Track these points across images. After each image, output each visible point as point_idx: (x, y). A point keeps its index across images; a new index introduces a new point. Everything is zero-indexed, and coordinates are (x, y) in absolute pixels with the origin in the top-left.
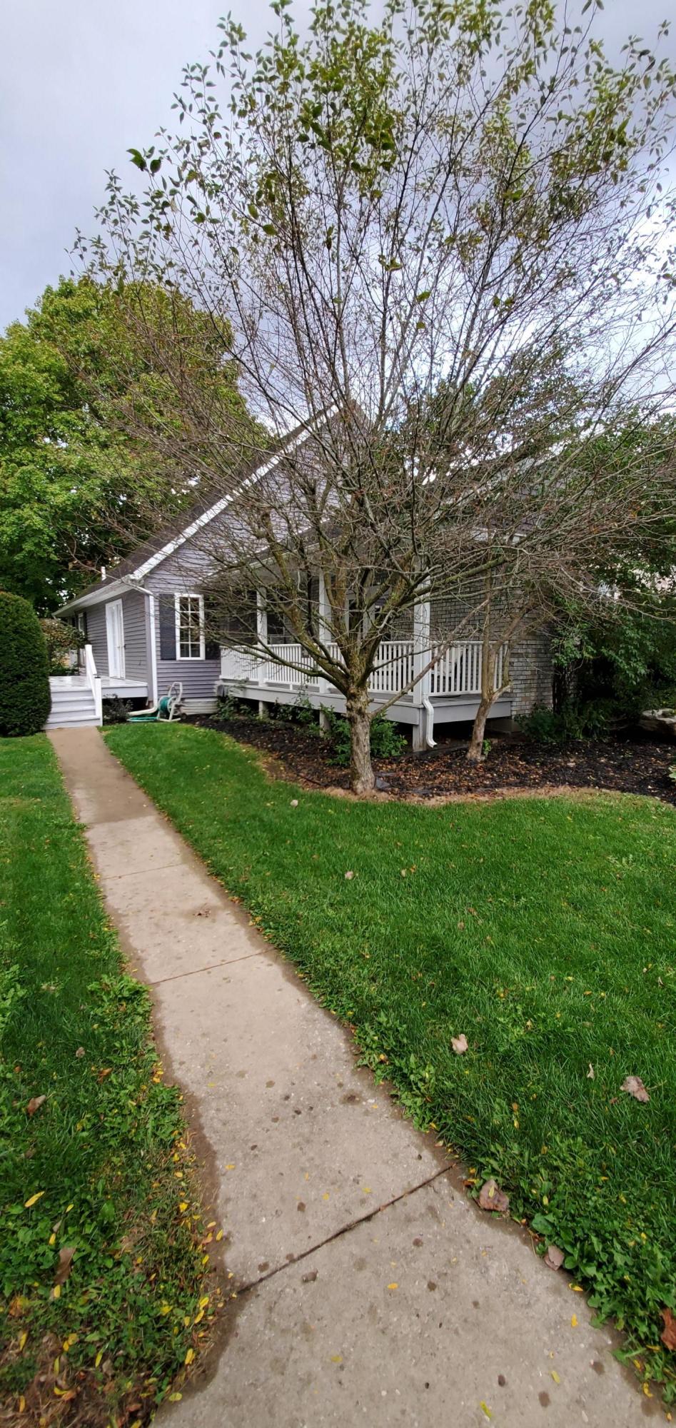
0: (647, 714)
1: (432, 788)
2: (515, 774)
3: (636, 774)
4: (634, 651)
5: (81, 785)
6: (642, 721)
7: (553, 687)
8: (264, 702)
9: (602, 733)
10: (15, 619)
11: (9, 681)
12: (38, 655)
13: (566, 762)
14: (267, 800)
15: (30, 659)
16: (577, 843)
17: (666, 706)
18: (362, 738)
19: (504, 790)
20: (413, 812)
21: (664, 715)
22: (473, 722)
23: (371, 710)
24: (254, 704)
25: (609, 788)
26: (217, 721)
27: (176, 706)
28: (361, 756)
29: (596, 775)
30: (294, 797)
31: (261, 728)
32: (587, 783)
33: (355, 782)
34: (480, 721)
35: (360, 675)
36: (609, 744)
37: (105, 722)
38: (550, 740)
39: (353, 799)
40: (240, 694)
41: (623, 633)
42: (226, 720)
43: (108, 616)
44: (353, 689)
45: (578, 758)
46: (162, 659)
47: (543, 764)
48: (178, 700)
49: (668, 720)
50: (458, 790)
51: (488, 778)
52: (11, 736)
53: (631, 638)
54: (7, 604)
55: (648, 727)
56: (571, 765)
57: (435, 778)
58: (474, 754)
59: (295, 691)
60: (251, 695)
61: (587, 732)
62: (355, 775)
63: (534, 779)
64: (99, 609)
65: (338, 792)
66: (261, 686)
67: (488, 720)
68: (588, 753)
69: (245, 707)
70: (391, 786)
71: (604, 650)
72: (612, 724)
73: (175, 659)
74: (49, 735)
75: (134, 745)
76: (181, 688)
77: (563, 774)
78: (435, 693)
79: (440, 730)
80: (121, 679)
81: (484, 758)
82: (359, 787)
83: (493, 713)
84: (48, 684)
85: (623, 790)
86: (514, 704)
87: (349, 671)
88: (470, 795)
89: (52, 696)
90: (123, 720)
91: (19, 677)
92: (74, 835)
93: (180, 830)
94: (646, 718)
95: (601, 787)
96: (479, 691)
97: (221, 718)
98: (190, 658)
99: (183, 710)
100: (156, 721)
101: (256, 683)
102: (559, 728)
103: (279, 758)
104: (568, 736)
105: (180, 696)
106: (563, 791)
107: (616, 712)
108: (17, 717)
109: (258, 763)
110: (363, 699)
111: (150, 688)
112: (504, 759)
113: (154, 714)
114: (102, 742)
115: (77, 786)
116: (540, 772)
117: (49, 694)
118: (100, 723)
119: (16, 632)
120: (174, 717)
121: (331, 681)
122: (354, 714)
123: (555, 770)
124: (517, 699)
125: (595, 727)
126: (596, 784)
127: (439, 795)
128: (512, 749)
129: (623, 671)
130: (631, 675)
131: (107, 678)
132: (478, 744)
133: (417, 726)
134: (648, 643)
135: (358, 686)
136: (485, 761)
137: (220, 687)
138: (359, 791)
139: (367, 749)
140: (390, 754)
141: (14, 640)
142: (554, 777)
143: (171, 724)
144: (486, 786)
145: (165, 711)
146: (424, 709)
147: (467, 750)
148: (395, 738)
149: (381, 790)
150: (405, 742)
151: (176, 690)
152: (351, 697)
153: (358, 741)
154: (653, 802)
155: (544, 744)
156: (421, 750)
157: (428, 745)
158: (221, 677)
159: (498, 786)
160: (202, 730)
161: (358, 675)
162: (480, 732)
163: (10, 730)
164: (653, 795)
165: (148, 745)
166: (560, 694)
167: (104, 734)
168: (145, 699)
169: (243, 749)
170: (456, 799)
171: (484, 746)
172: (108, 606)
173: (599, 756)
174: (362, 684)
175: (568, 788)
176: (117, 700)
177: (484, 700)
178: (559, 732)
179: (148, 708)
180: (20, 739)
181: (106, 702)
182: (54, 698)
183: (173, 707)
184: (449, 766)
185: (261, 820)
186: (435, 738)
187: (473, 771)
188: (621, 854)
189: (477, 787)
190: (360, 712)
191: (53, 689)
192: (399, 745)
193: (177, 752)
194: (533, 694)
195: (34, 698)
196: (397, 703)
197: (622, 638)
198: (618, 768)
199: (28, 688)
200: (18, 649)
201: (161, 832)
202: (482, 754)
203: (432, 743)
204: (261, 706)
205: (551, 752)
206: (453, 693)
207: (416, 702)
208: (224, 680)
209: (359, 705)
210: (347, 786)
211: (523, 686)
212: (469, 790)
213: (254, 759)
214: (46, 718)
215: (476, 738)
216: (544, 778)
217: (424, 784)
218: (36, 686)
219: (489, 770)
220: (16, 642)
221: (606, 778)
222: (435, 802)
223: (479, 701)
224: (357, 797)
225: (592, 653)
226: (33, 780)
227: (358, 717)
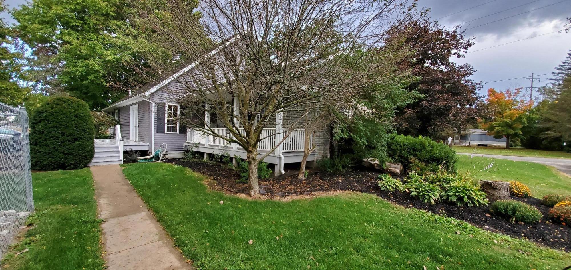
0: (365, 160)
1: (285, 193)
2: (320, 185)
3: (365, 184)
4: (363, 135)
5: (105, 196)
6: (364, 163)
7: (330, 149)
8: (207, 153)
9: (349, 167)
10: (76, 110)
11: (69, 141)
12: (88, 129)
13: (338, 180)
14: (208, 201)
15: (84, 131)
16: (351, 218)
17: (371, 157)
18: (254, 171)
19: (316, 193)
20: (278, 205)
21: (371, 160)
22: (300, 163)
23: (258, 158)
24: (202, 154)
25: (357, 191)
26: (184, 162)
27: (163, 154)
28: (253, 179)
29: (350, 185)
30: (222, 199)
31: (205, 165)
32: (347, 189)
33: (250, 191)
34: (304, 163)
35: (254, 142)
36: (352, 172)
37: (124, 162)
38: (330, 170)
39: (250, 199)
40: (196, 150)
41: (359, 128)
42: (188, 161)
43: (131, 112)
44: (250, 148)
45: (342, 178)
46: (157, 133)
47: (329, 181)
48: (165, 151)
49: (373, 162)
50: (296, 193)
51: (308, 187)
52: (68, 169)
53: (362, 130)
54: (72, 103)
55: (366, 165)
56: (340, 181)
57: (286, 188)
58: (301, 177)
59: (222, 149)
60: (201, 150)
61: (343, 167)
62: (250, 188)
63: (327, 187)
64: (127, 109)
65: (243, 196)
66: (205, 146)
67: (307, 162)
68: (345, 176)
69: (198, 155)
70: (267, 192)
71: (352, 135)
72: (352, 163)
73: (164, 133)
74: (91, 169)
75: (139, 174)
76: (166, 146)
77: (338, 185)
78: (284, 151)
79: (287, 166)
80: (136, 141)
81: (305, 179)
82: (252, 193)
83: (309, 159)
84: (93, 143)
85: (362, 192)
86: (315, 155)
87: (249, 140)
88: (302, 196)
89: (95, 149)
90: (134, 161)
91: (76, 139)
92: (94, 227)
93: (159, 219)
94: (365, 161)
95: (353, 190)
96: (304, 150)
97: (186, 160)
98: (172, 133)
99: (167, 156)
100: (152, 161)
101: (204, 145)
102: (333, 165)
103: (214, 179)
104: (337, 168)
105: (165, 150)
106: (339, 192)
107: (353, 159)
108: (72, 159)
109: (203, 182)
110: (255, 153)
111: (150, 146)
112: (313, 179)
113: (152, 158)
114: (121, 172)
115: (103, 196)
116: (329, 184)
117: (93, 148)
118: (122, 163)
119: (76, 116)
120: (162, 160)
121: (240, 145)
122: (251, 160)
123: (334, 183)
124: (316, 153)
125: (346, 165)
126: (351, 189)
127: (288, 196)
128: (315, 174)
129: (359, 143)
130: (362, 145)
131: (128, 141)
132: (303, 173)
133: (277, 164)
134: (368, 132)
135: (253, 147)
136: (306, 180)
137: (186, 146)
138: (252, 195)
139: (256, 176)
140: (265, 177)
141: (74, 120)
142: (334, 186)
143: (160, 163)
144: (308, 191)
145: (157, 157)
146: (280, 157)
147: (298, 175)
148: (267, 170)
149: (262, 194)
150: (271, 172)
151: (163, 147)
152: (249, 152)
153: (252, 172)
154: (374, 196)
155: (328, 172)
156: (278, 175)
157: (281, 173)
158: (187, 141)
159: (313, 191)
160: (176, 166)
161: (253, 142)
162: (304, 167)
163: (67, 166)
164: (373, 193)
165: (146, 174)
166: (332, 151)
167: (123, 168)
168: (148, 151)
169: (196, 175)
170: (296, 197)
171: (305, 173)
172: (131, 107)
173: (350, 177)
174: (255, 146)
175: (341, 191)
176: (132, 151)
177: (305, 154)
178: (333, 167)
179: (149, 155)
180: (73, 171)
181: (125, 152)
182: (96, 150)
183: (162, 155)
184: (291, 182)
185: (205, 213)
186: (284, 170)
187: (301, 184)
188: (369, 222)
189: (304, 192)
190: (253, 159)
191: (95, 145)
192: (269, 173)
193: (162, 177)
194: (322, 151)
195: (84, 150)
196: (270, 154)
197: (358, 130)
198: (358, 182)
199: (80, 145)
200: (76, 125)
201: (149, 222)
202: (305, 176)
203: (283, 172)
204: (205, 155)
205: (331, 175)
206: (291, 150)
207: (277, 154)
208: (188, 143)
209: (253, 156)
210: (247, 193)
211: (319, 148)
212: (301, 193)
213: (202, 180)
214: (90, 160)
215: (302, 170)
216: (331, 187)
217: (281, 191)
218: (86, 144)
219: (308, 184)
220: (76, 122)
221: (354, 186)
222: (287, 199)
223: (304, 154)
224: (251, 198)
225: (348, 136)
226: (75, 194)
227: (253, 161)
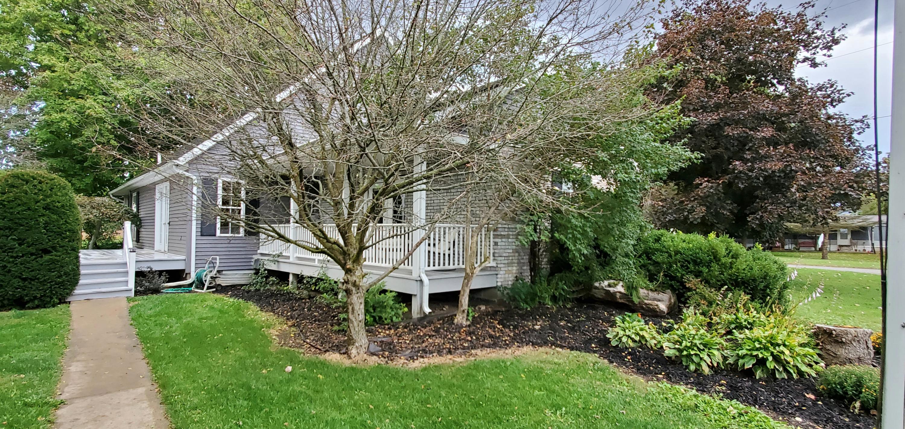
0: (597, 284)
1: (418, 351)
2: (491, 336)
3: (585, 334)
4: (579, 236)
5: (83, 357)
6: (594, 290)
7: (530, 262)
8: (294, 274)
9: (566, 300)
10: (47, 197)
11: (32, 254)
12: (69, 231)
13: (533, 325)
14: (265, 367)
15: (60, 234)
16: (523, 398)
17: (611, 278)
18: (356, 307)
19: (478, 352)
20: (395, 375)
21: (609, 286)
22: (458, 292)
23: (365, 283)
24: (283, 277)
25: (562, 347)
26: (248, 292)
27: (212, 277)
28: (355, 324)
29: (554, 336)
30: (292, 362)
31: (288, 297)
32: (545, 343)
33: (350, 347)
34: (464, 291)
35: (355, 252)
36: (571, 309)
37: (137, 293)
38: (525, 306)
39: (347, 362)
40: (273, 267)
41: (570, 222)
42: (257, 290)
43: (157, 195)
44: (349, 265)
45: (544, 321)
46: (201, 235)
47: (515, 327)
48: (215, 272)
49: (611, 289)
50: (440, 353)
51: (468, 340)
52: (29, 308)
53: (575, 226)
54: (40, 182)
55: (599, 295)
56: (537, 327)
57: (423, 342)
58: (460, 319)
59: (319, 265)
60: (284, 268)
61: (554, 299)
62: (350, 341)
63: (505, 341)
64: (151, 188)
65: (334, 357)
66: (291, 260)
67: (472, 291)
68: (552, 317)
69: (274, 279)
70: (383, 350)
71: (556, 235)
72: (573, 292)
73: (215, 235)
74: (73, 307)
75: (156, 316)
76: (218, 261)
77: (529, 336)
78: (432, 268)
79: (435, 299)
80: (164, 252)
81: (468, 323)
82: (354, 352)
83: (476, 284)
84: (77, 257)
85: (572, 349)
86: (499, 276)
87: (346, 249)
88: (449, 356)
89: (81, 268)
90: (156, 291)
91: (46, 251)
92: (40, 414)
93: (166, 401)
94: (596, 288)
95: (557, 346)
96: (464, 267)
97: (252, 289)
98: (230, 235)
99: (218, 281)
100: (190, 292)
101: (288, 257)
102: (532, 296)
103: (294, 325)
104: (540, 302)
105: (216, 269)
106: (527, 349)
107: (577, 283)
108: (38, 289)
109: (271, 331)
110: (358, 273)
111: (187, 261)
112: (485, 324)
113: (191, 285)
114: (126, 313)
115: (78, 358)
116: (512, 334)
117: (78, 267)
118: (132, 294)
119: (46, 208)
120: (209, 288)
121: (329, 255)
122: (350, 286)
123: (523, 333)
124: (501, 272)
125: (560, 294)
126: (553, 344)
127: (423, 357)
128: (495, 313)
129: (571, 251)
130: (577, 254)
131: (152, 252)
132: (464, 311)
133: (415, 295)
134: (589, 230)
135: (354, 262)
136: (469, 326)
137: (257, 261)
138: (353, 356)
139: (362, 317)
140: (392, 321)
141: (43, 215)
142: (521, 339)
143: (205, 293)
144: (464, 348)
145: (200, 284)
146: (421, 281)
147: (453, 316)
148: (397, 306)
149: (373, 354)
150: (406, 309)
151: (213, 263)
152: (348, 271)
153: (353, 309)
154: (592, 358)
155: (520, 310)
156: (419, 316)
157: (424, 313)
158: (259, 252)
159: (474, 347)
160: (232, 300)
161: (354, 252)
162: (465, 300)
163: (28, 302)
164: (595, 352)
165: (169, 316)
166: (534, 268)
167: (132, 304)
168: (183, 271)
169: (264, 316)
170: (435, 360)
171: (468, 312)
172: (158, 187)
173: (561, 320)
174: (357, 259)
175: (531, 348)
176: (151, 272)
177: (467, 274)
178: (533, 300)
179: (185, 279)
180: (37, 312)
181: (139, 274)
182: (83, 271)
183: (208, 279)
184: (437, 331)
185: (249, 388)
186: (430, 306)
187: (457, 334)
188: (556, 407)
189: (456, 349)
190: (355, 284)
191: (82, 261)
192: (400, 312)
193: (196, 322)
194: (515, 268)
195: (59, 272)
196: (392, 274)
197: (569, 226)
198: (572, 330)
199: (53, 262)
200: (46, 224)
201: (145, 405)
202: (467, 320)
203: (427, 310)
204: (291, 278)
205: (524, 316)
206: (447, 267)
207: (415, 276)
208: (262, 254)
209: (355, 279)
210: (344, 350)
211: (506, 262)
212: (450, 352)
213: (269, 327)
214: (72, 290)
215: (462, 306)
216: (514, 339)
217: (412, 348)
218: (63, 259)
219: (470, 333)
220: (45, 218)
221: (561, 338)
222: (418, 364)
223: (464, 275)
224: (350, 361)
225: (548, 237)
226: (28, 354)
227: (354, 289)
